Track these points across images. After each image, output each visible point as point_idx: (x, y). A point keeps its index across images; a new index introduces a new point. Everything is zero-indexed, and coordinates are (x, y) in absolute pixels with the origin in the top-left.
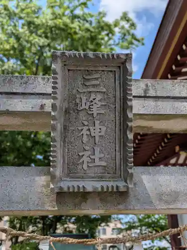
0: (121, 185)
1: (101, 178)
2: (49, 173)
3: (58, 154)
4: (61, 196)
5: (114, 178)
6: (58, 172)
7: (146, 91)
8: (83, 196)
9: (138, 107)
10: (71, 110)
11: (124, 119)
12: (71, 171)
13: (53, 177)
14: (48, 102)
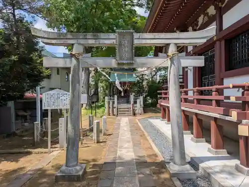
0: (132, 62)
1: (126, 60)
2: (115, 58)
3: (117, 54)
4: (119, 64)
5: (130, 60)
6: (118, 59)
7: (139, 37)
8: (123, 64)
9: (136, 42)
10: (120, 45)
11: (133, 44)
12: (121, 59)
13: (117, 60)
14: (114, 41)
